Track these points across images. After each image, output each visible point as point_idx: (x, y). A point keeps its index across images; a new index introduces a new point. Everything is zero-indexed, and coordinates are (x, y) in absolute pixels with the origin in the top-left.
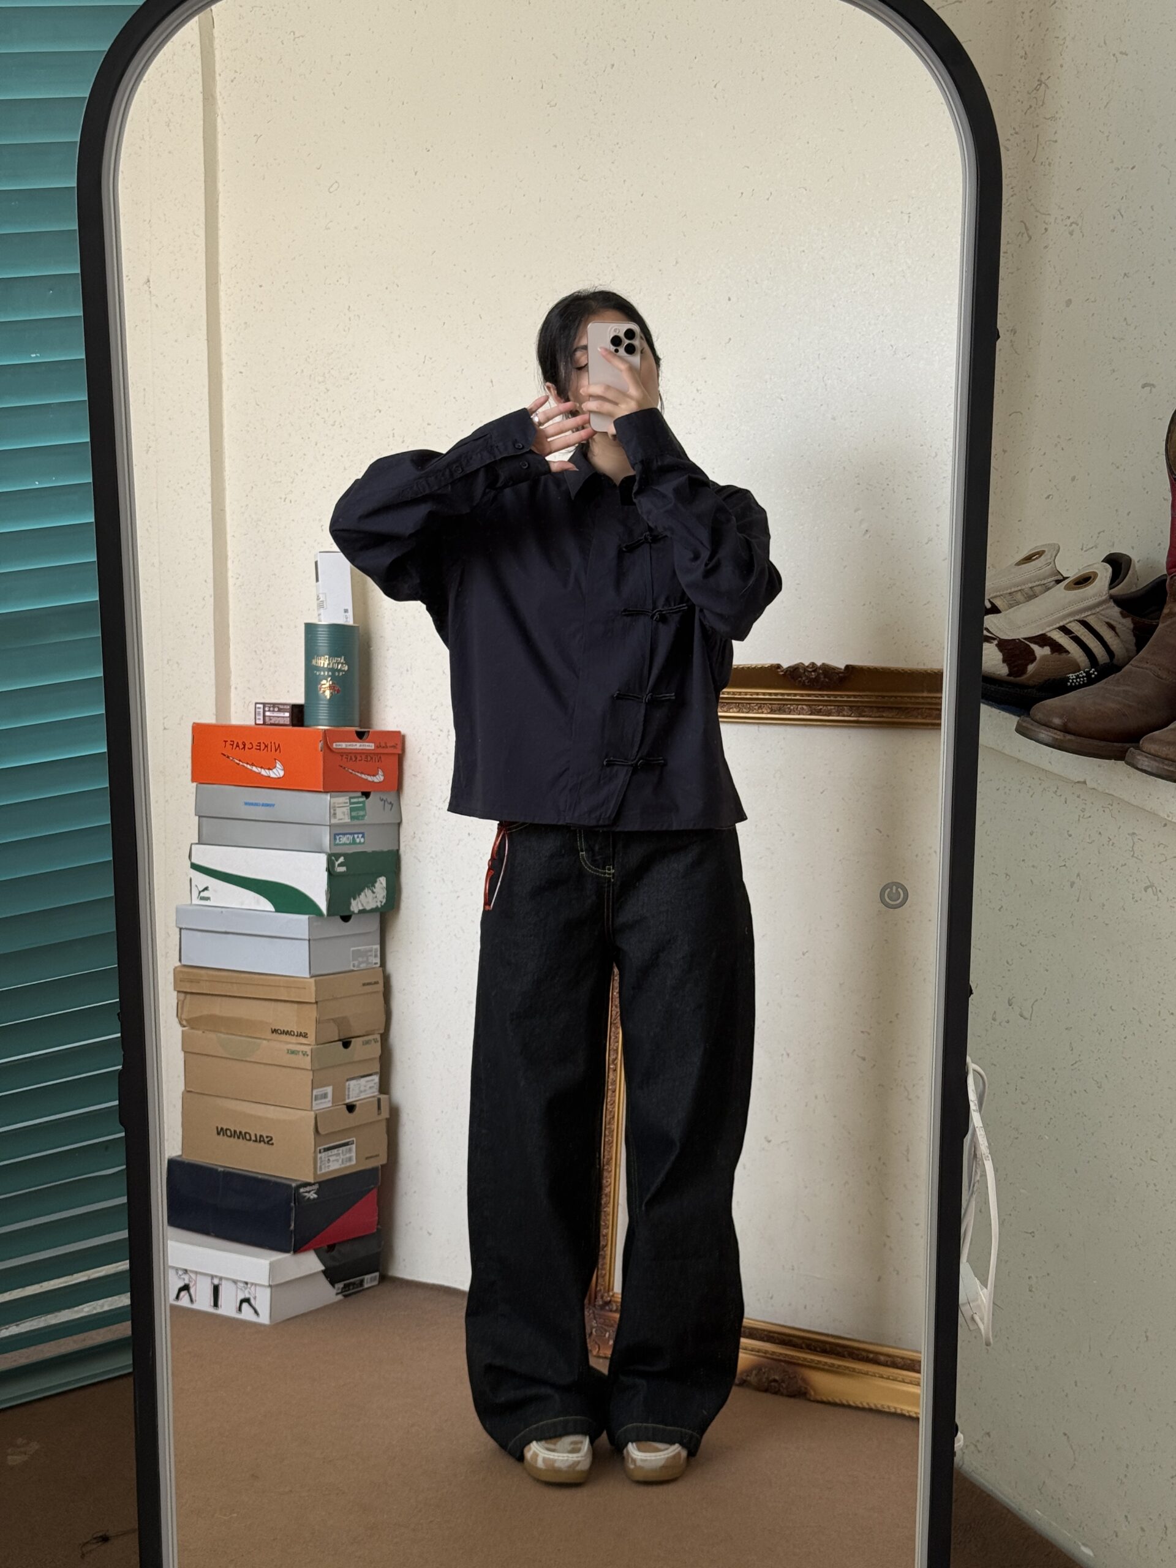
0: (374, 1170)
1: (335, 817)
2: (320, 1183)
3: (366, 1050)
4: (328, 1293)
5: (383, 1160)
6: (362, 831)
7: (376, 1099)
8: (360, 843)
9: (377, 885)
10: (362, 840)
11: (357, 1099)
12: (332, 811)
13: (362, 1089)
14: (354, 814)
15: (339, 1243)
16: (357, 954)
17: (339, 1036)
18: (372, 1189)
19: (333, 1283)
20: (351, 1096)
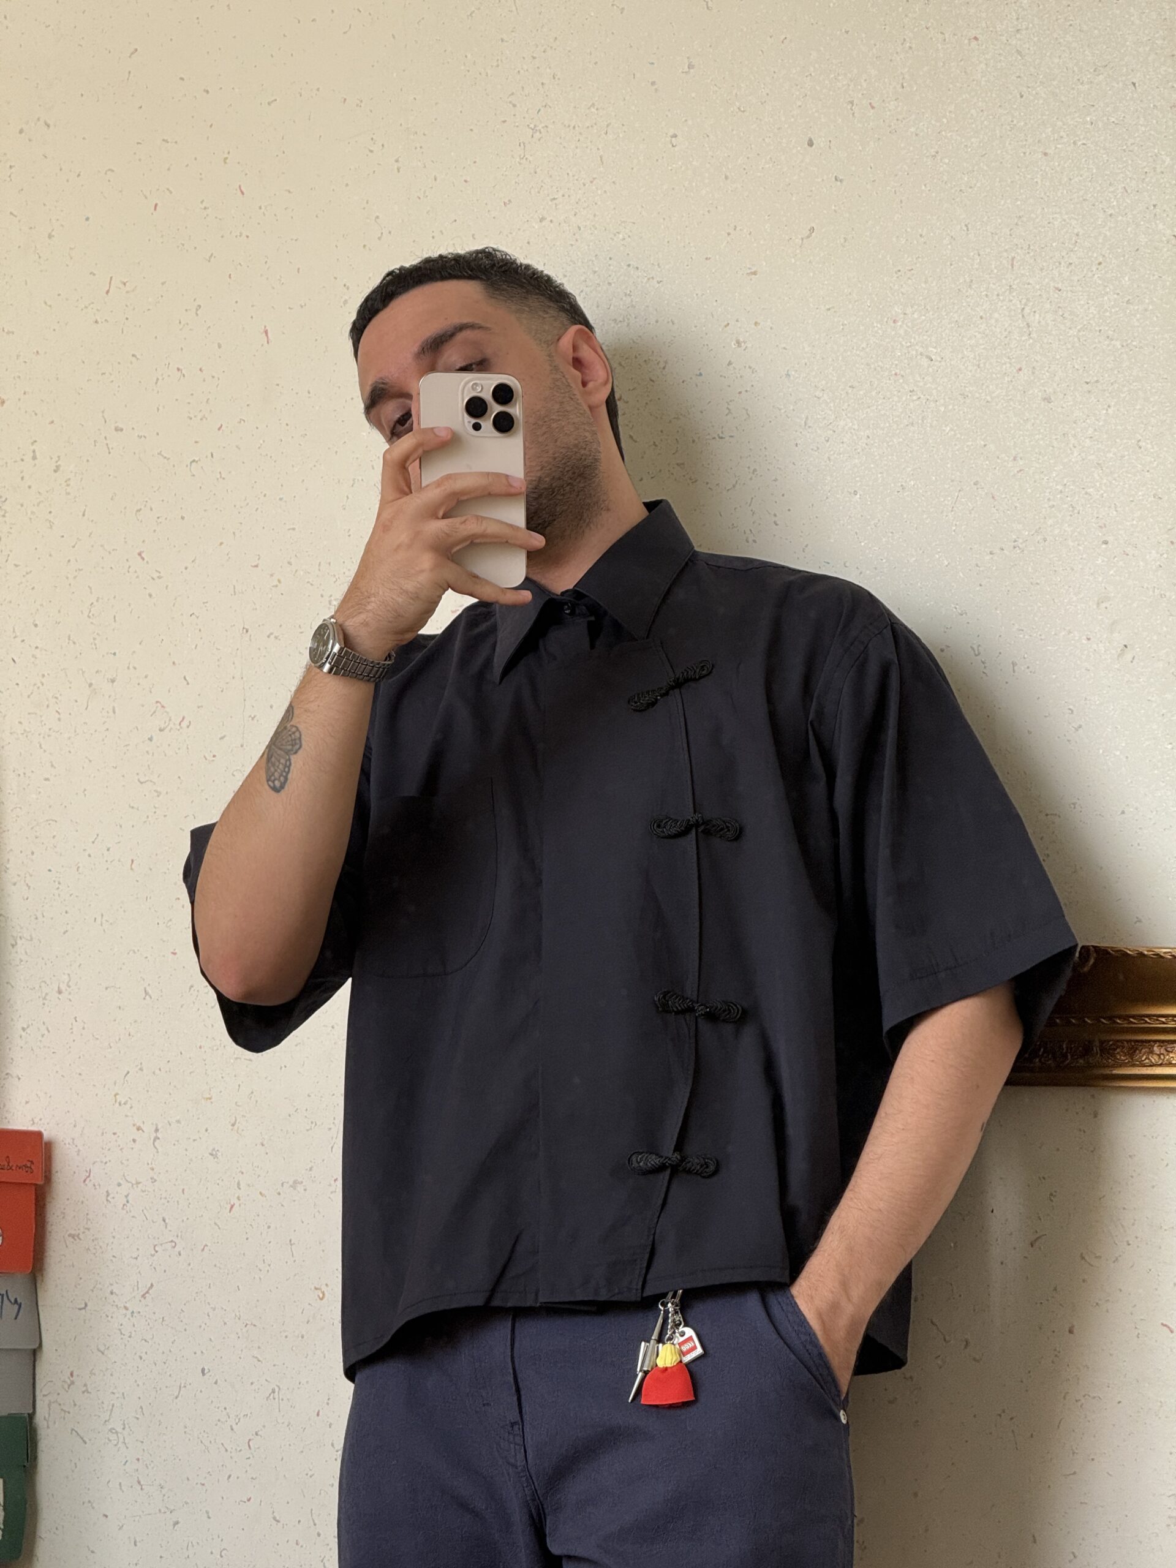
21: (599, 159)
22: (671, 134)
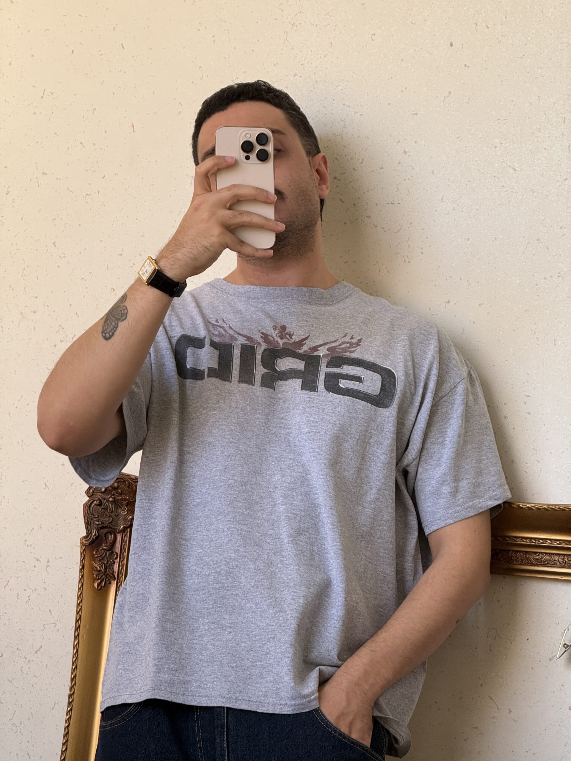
21: (330, 44)
22: (372, 33)
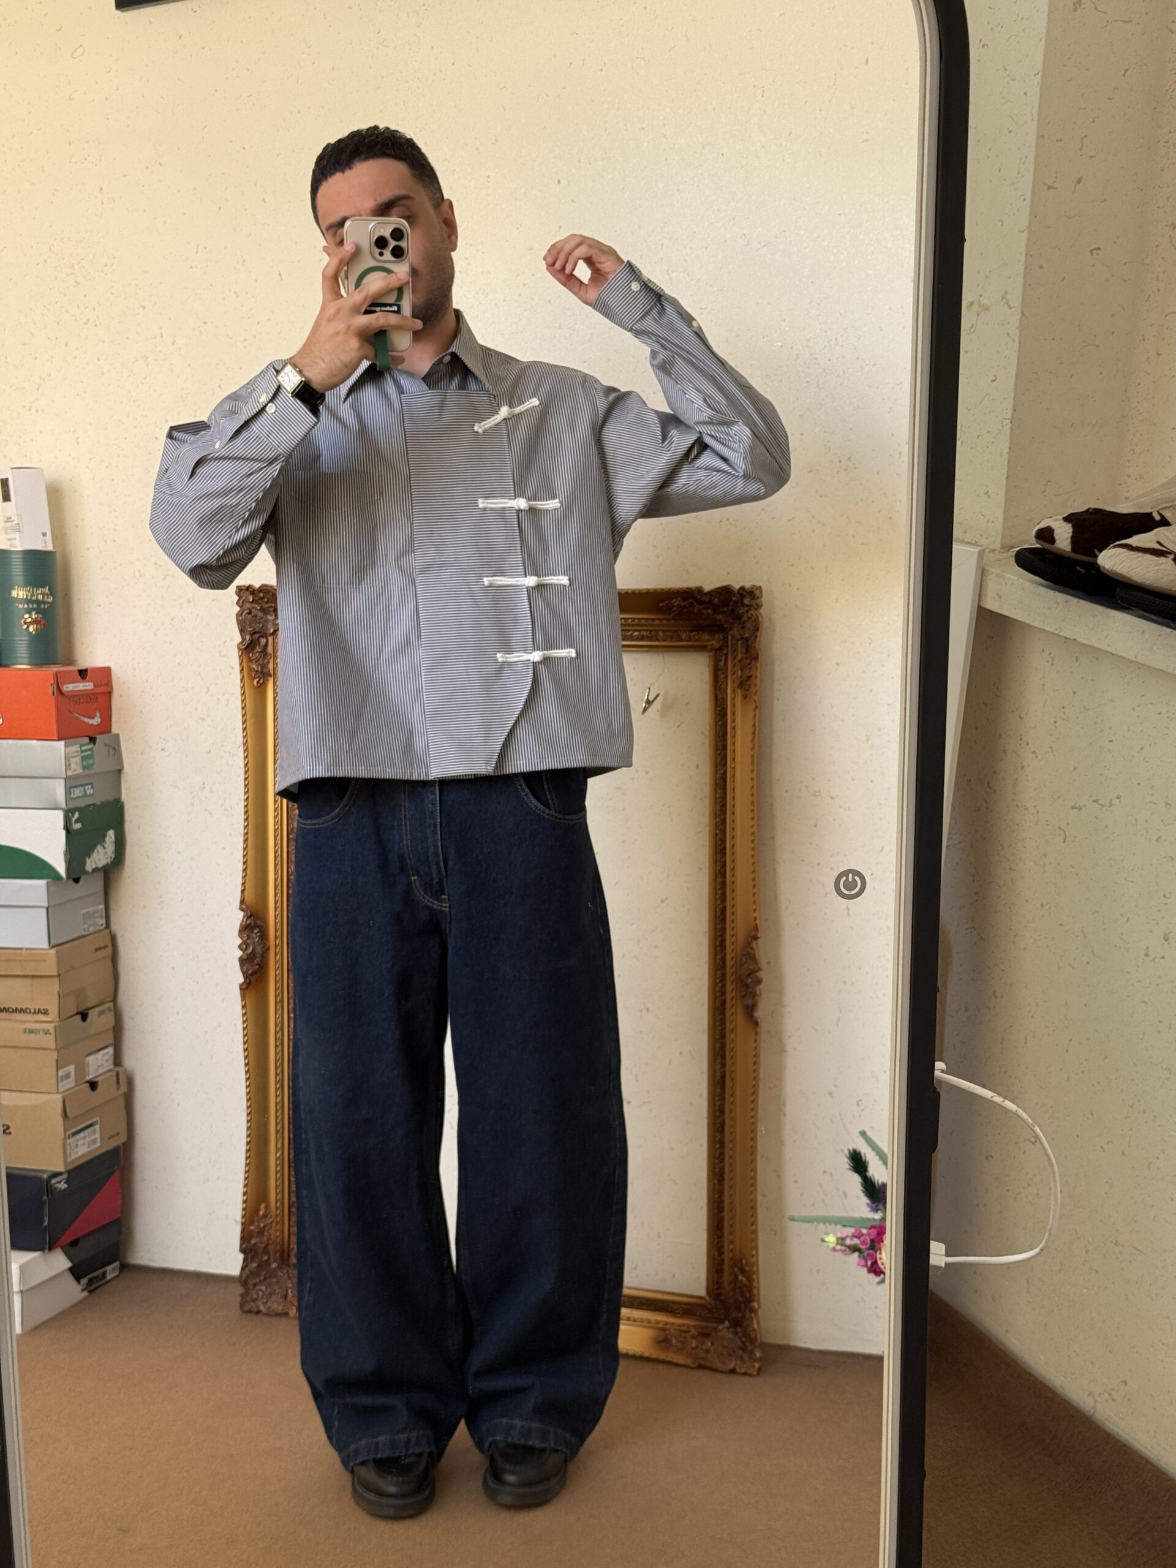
0: (115, 1151)
1: (70, 769)
2: (69, 1172)
3: (100, 1021)
4: (74, 1291)
5: (122, 1139)
6: (91, 781)
7: (113, 1074)
8: (90, 795)
9: (107, 839)
10: (92, 791)
11: (97, 1074)
12: (67, 763)
13: (99, 1063)
14: (85, 763)
15: (84, 1236)
16: (88, 916)
17: (77, 1009)
18: (114, 1171)
19: (78, 1279)
20: (91, 1071)
